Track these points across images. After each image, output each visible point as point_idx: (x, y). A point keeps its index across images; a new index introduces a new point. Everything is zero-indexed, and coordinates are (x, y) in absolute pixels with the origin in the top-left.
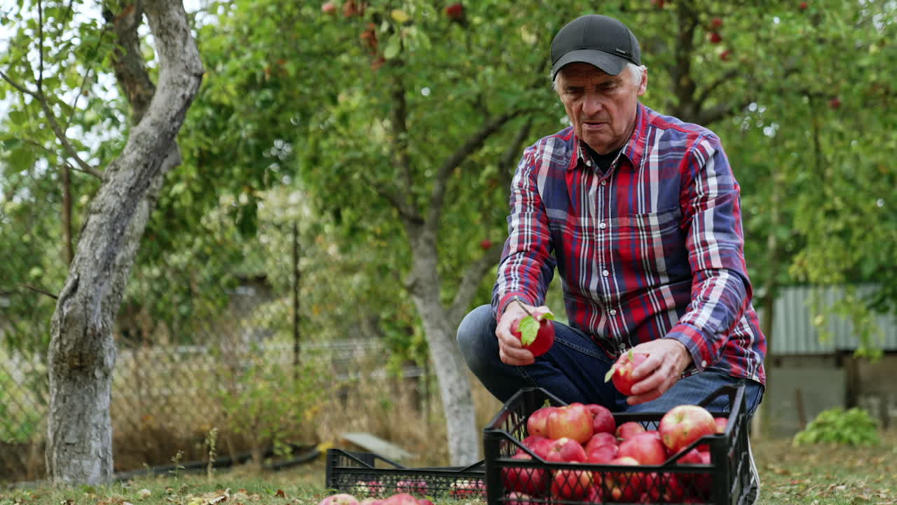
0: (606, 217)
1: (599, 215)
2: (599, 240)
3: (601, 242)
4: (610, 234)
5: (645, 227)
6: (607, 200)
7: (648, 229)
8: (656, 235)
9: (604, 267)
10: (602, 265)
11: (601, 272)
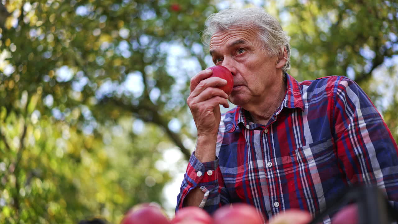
0: (272, 158)
1: (266, 157)
2: (269, 177)
3: (271, 178)
4: (278, 171)
5: (302, 159)
6: (270, 144)
7: (305, 160)
8: (312, 164)
9: (276, 199)
10: (274, 198)
11: (273, 204)
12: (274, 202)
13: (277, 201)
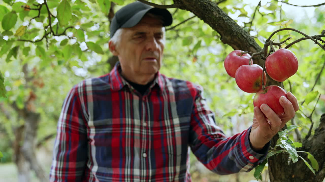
4: (150, 131)
5: (171, 125)
9: (145, 151)
10: (143, 150)
11: (142, 154)
12: (143, 153)
13: (145, 152)
